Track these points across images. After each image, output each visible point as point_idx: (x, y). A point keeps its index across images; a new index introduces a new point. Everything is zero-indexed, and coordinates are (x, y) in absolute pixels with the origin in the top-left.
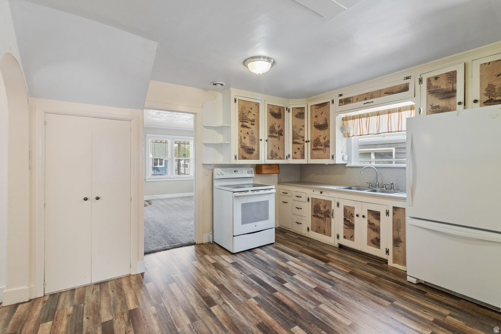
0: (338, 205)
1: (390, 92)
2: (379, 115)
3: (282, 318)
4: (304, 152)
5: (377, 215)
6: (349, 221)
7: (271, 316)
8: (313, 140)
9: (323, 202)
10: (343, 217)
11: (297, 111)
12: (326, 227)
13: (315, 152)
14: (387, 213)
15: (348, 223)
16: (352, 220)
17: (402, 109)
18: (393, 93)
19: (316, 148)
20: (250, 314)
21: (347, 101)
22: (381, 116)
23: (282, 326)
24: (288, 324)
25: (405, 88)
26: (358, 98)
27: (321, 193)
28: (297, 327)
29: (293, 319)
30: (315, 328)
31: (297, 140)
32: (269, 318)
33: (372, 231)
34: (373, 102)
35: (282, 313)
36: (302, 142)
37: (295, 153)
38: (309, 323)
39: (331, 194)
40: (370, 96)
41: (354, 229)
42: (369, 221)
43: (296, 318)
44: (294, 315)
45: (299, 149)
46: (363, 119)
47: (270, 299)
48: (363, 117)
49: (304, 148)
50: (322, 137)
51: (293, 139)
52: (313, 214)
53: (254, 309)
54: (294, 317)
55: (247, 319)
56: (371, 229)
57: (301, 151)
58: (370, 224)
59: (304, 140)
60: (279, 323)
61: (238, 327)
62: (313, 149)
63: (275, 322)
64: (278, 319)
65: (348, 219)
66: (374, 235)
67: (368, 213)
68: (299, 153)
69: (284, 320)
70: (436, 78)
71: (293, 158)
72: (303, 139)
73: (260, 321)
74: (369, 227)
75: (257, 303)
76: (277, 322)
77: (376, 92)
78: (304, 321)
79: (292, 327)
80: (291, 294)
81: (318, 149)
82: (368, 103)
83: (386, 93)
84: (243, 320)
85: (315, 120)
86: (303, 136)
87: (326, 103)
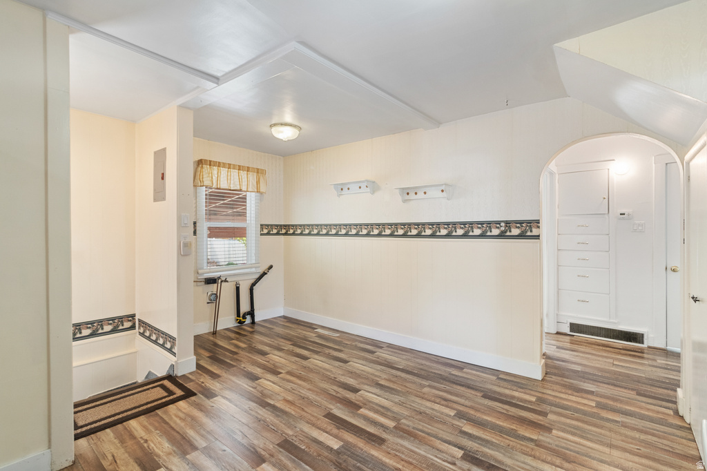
3: (357, 456)
7: (373, 456)
20: (403, 453)
23: (355, 446)
24: (347, 450)
28: (336, 447)
29: (342, 457)
30: (312, 450)
32: (374, 453)
35: (359, 464)
38: (319, 455)
43: (338, 460)
44: (340, 464)
53: (403, 463)
54: (341, 461)
55: (402, 446)
60: (359, 448)
63: (365, 449)
64: (362, 454)
69: (354, 454)
73: (384, 447)
76: (362, 450)
78: (326, 457)
79: (342, 446)
84: (406, 443)
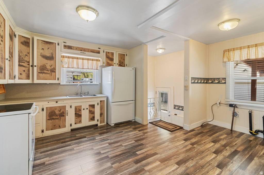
0: (71, 107)
1: (93, 51)
2: (83, 60)
4: (29, 74)
5: (93, 106)
6: (78, 114)
8: (39, 65)
9: (58, 108)
10: (74, 113)
11: (23, 40)
12: (61, 123)
13: (41, 75)
14: (98, 104)
15: (78, 115)
16: (80, 113)
17: (93, 60)
18: (94, 52)
19: (43, 72)
20: (127, 166)
21: (70, 47)
22: (84, 60)
25: (99, 52)
26: (77, 49)
27: (57, 102)
31: (23, 64)
33: (91, 114)
34: (85, 53)
35: (127, 156)
36: (27, 66)
37: (21, 74)
39: (65, 102)
40: (83, 50)
41: (81, 117)
42: (89, 110)
44: (129, 152)
45: (24, 71)
46: (74, 59)
47: (115, 158)
48: (75, 59)
49: (29, 71)
50: (49, 65)
51: (19, 62)
52: (48, 118)
53: (123, 165)
55: (131, 167)
56: (90, 113)
57: (26, 73)
58: (90, 111)
59: (29, 65)
61: (138, 170)
62: (39, 73)
63: (133, 158)
64: (131, 157)
65: (78, 113)
66: (92, 115)
67: (89, 106)
68: (24, 75)
70: (108, 53)
71: (19, 79)
72: (28, 63)
74: (89, 113)
75: (118, 163)
77: (86, 49)
80: (112, 152)
81: (44, 73)
82: (84, 53)
83: (91, 51)
84: (132, 169)
85: (42, 51)
86: (28, 60)
87: (52, 43)
